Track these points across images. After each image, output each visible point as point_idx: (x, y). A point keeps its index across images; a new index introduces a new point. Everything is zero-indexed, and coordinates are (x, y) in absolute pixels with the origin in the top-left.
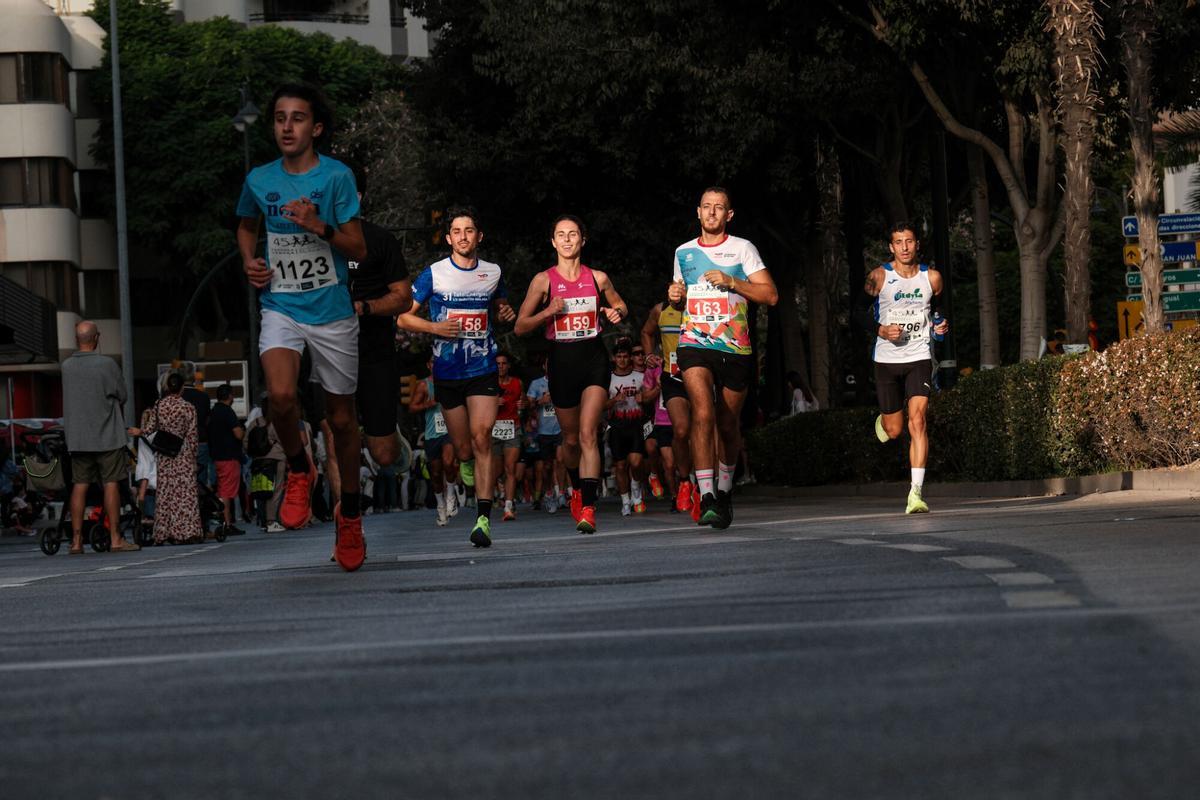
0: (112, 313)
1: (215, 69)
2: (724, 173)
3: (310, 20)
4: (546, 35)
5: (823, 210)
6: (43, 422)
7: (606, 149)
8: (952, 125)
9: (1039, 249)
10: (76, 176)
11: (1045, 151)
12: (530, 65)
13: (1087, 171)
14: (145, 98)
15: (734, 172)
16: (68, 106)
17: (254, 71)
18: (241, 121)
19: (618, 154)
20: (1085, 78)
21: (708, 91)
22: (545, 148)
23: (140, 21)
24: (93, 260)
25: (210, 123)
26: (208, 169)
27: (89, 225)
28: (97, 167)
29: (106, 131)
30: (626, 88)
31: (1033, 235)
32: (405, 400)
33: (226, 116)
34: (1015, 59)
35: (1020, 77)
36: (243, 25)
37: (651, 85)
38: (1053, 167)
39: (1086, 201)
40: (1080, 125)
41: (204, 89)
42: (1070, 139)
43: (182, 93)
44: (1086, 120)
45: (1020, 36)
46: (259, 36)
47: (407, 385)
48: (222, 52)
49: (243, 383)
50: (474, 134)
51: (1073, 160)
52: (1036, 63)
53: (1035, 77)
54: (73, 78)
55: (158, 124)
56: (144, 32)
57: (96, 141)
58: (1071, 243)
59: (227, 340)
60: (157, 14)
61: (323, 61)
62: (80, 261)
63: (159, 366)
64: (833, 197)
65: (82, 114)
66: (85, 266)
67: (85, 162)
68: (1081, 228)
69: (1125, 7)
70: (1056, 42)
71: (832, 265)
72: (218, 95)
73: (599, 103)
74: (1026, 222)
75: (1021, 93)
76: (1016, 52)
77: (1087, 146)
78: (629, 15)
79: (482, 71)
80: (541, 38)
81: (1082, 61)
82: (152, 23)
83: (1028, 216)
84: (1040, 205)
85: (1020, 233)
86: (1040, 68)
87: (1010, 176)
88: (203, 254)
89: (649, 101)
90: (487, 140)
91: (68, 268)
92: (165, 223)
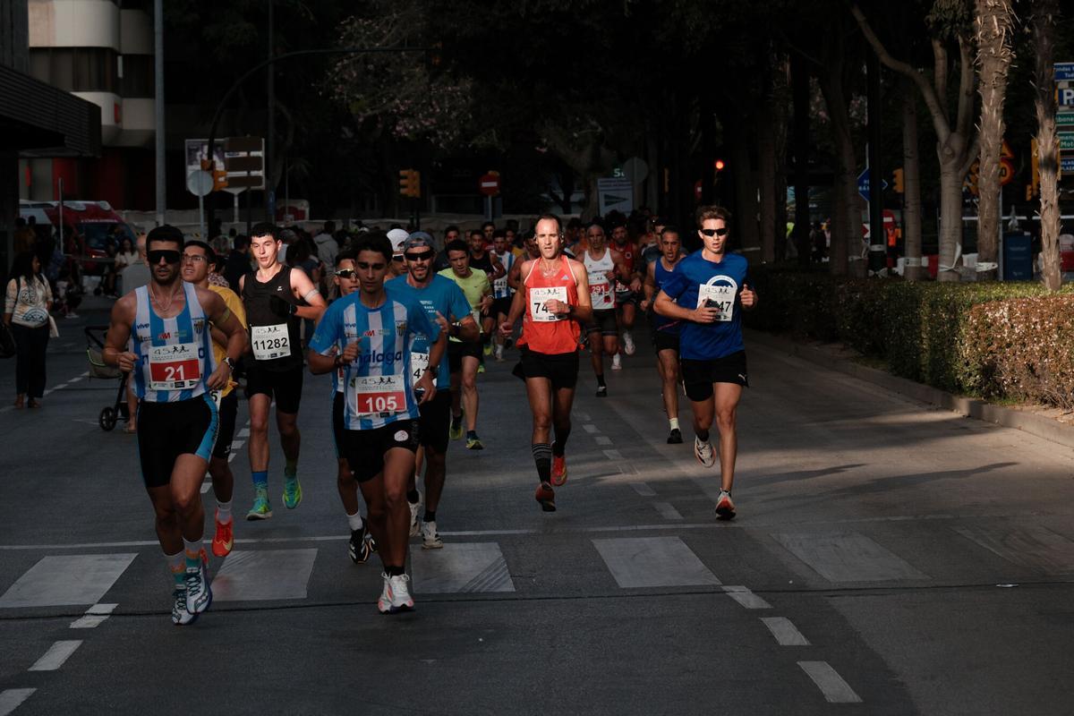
0: (148, 93)
5: (775, 84)
6: (86, 205)
8: (885, 59)
9: (957, 167)
11: (965, 84)
13: (1000, 114)
20: (1001, 35)
24: (131, 46)
27: (128, 15)
31: (953, 154)
32: (403, 191)
34: (941, 9)
35: (945, 25)
38: (971, 99)
39: (999, 140)
40: (994, 75)
42: (986, 86)
44: (1000, 71)
47: (405, 178)
49: (261, 173)
50: (474, 4)
51: (988, 105)
52: (959, 14)
53: (958, 25)
58: (984, 176)
59: (248, 136)
62: (120, 47)
63: (186, 141)
64: (783, 74)
66: (124, 51)
68: (993, 163)
71: (781, 132)
74: (948, 143)
75: (946, 35)
77: (1001, 93)
81: (998, 20)
83: (949, 139)
84: (959, 129)
85: (942, 154)
86: (962, 18)
87: (934, 103)
88: (228, 44)
89: (627, 10)
90: (484, 11)
91: (109, 53)
92: (196, 16)
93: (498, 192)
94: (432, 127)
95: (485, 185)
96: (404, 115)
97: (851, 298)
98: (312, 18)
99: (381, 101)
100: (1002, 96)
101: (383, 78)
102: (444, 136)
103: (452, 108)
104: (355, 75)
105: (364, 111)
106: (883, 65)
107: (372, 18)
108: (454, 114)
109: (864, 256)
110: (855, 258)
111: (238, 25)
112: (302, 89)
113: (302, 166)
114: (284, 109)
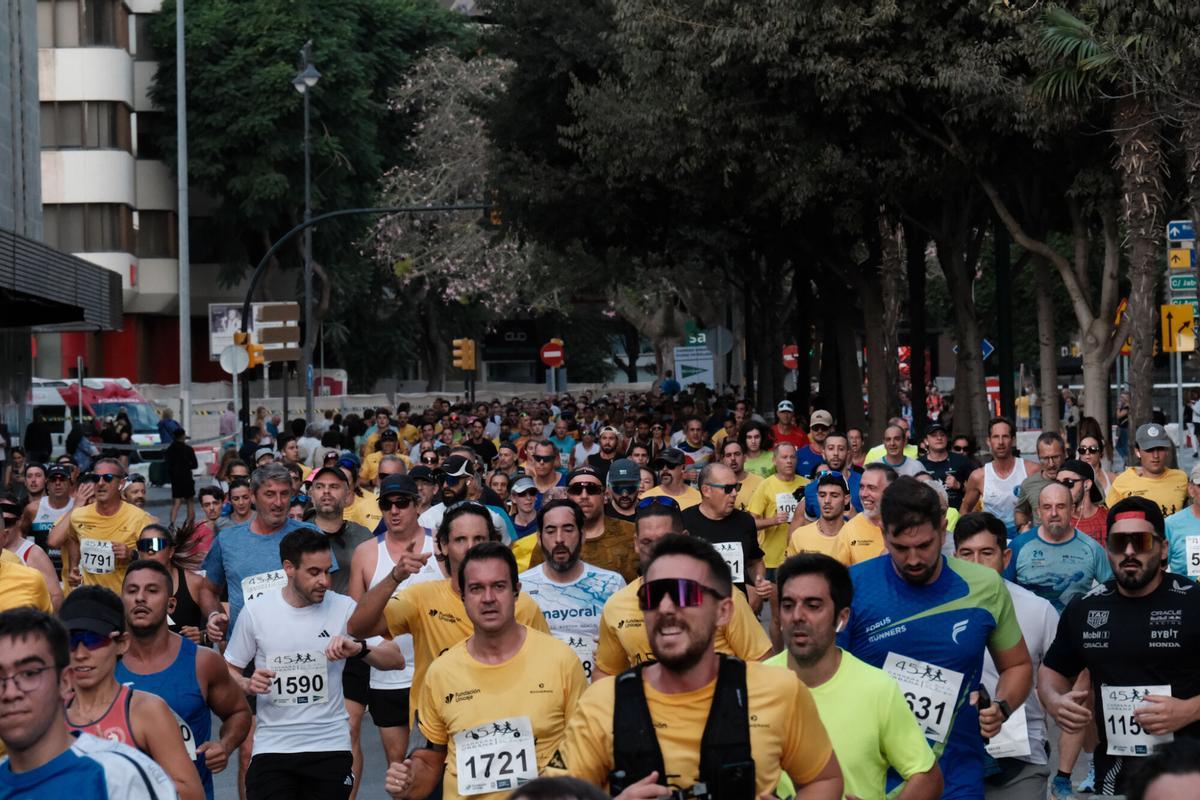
0: (168, 251)
1: (273, 17)
5: (885, 255)
8: (1020, 238)
9: (1102, 358)
10: (134, 117)
11: (1110, 266)
12: (611, 138)
14: (204, 44)
16: (128, 50)
18: (302, 83)
19: (687, 192)
20: (1152, 215)
21: (783, 175)
24: (151, 200)
25: (267, 69)
26: (263, 114)
27: (149, 167)
28: (155, 109)
29: (166, 75)
30: (703, 163)
31: (1097, 344)
32: (456, 363)
33: (283, 63)
34: (1083, 183)
35: (1088, 200)
37: (728, 164)
38: (1117, 283)
39: (1150, 331)
40: (1145, 259)
41: (261, 35)
42: (1135, 271)
43: (239, 38)
44: (1152, 254)
45: (1090, 165)
47: (458, 348)
51: (1138, 291)
52: (1104, 188)
53: (1102, 200)
54: (132, 20)
55: (216, 69)
57: (153, 83)
62: (135, 202)
63: (210, 305)
64: (895, 243)
65: (141, 56)
66: (141, 206)
67: (144, 103)
69: (1194, 173)
70: (1124, 178)
71: (892, 308)
72: (275, 42)
73: (677, 176)
74: (1090, 331)
75: (1089, 215)
76: (1085, 177)
77: (1152, 278)
78: (717, 130)
79: (566, 144)
80: (623, 113)
81: (1149, 198)
83: (1091, 326)
84: (1103, 315)
85: (1084, 343)
87: (1075, 287)
88: (256, 197)
89: (726, 178)
90: (560, 174)
91: (123, 209)
92: (221, 167)
93: (562, 362)
94: (485, 289)
95: (547, 354)
96: (456, 275)
98: (350, 168)
99: (429, 260)
101: (431, 234)
102: (499, 299)
103: (509, 268)
104: (400, 231)
105: (411, 272)
106: (1018, 246)
107: (418, 169)
108: (511, 274)
111: (267, 176)
112: (340, 248)
113: (340, 331)
114: (319, 269)
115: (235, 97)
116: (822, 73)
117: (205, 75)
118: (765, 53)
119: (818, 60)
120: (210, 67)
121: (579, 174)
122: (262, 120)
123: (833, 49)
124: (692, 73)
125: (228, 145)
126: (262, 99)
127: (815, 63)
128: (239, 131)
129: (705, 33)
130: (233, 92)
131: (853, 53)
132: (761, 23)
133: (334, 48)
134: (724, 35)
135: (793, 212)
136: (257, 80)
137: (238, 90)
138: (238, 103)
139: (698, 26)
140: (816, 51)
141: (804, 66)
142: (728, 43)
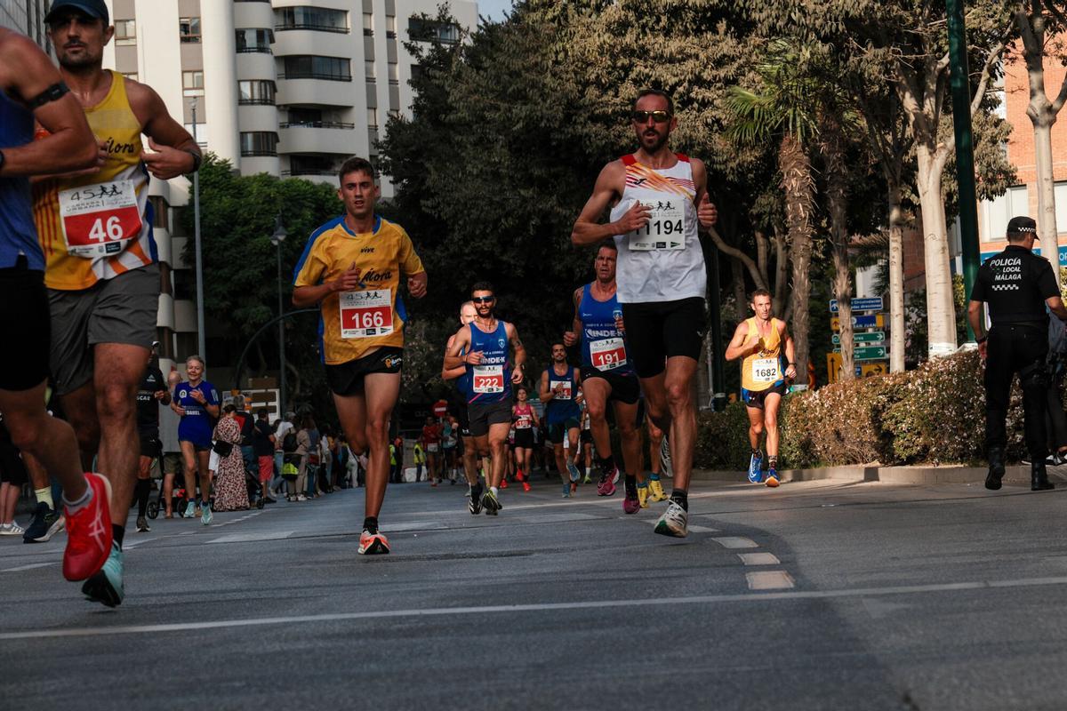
1: (260, 206)
2: (579, 274)
3: (319, 174)
4: (466, 188)
7: (505, 258)
8: (722, 246)
10: (172, 273)
11: (781, 262)
12: (456, 207)
13: (807, 275)
14: (216, 224)
15: (586, 273)
16: (167, 230)
17: (284, 207)
18: (276, 239)
19: (512, 262)
20: (805, 218)
22: (466, 258)
23: (213, 176)
24: (182, 326)
25: (257, 240)
26: (255, 268)
27: (180, 304)
28: (185, 268)
29: (190, 245)
30: (517, 221)
33: (266, 235)
34: (761, 205)
35: (765, 216)
36: (278, 178)
37: (533, 219)
38: (785, 273)
39: (806, 294)
40: (802, 247)
41: (252, 218)
42: (796, 255)
43: (239, 220)
44: (806, 244)
45: (764, 191)
46: (288, 185)
48: (264, 195)
49: (276, 404)
50: (422, 249)
51: (798, 269)
52: (775, 207)
53: (774, 216)
54: (170, 211)
55: (224, 240)
56: (215, 182)
57: (184, 251)
59: (266, 377)
60: (223, 172)
61: (328, 200)
62: (175, 326)
63: (224, 392)
65: (176, 234)
66: (178, 329)
67: (177, 264)
68: (803, 311)
69: (830, 174)
70: (787, 194)
72: (261, 222)
73: (500, 231)
75: (765, 226)
76: (762, 200)
77: (807, 259)
78: (519, 177)
79: (427, 211)
80: (464, 190)
81: (803, 206)
82: (220, 177)
84: (777, 296)
86: (777, 210)
87: (758, 278)
88: (251, 322)
89: (532, 230)
90: (429, 253)
91: (166, 331)
92: (228, 303)
95: (437, 410)
97: (702, 426)
100: (808, 262)
102: (407, 379)
103: (413, 359)
106: (720, 251)
108: (414, 363)
109: (710, 405)
110: (704, 407)
111: (259, 308)
112: (306, 354)
113: (307, 407)
114: (293, 368)
115: (236, 258)
116: (587, 135)
117: (217, 244)
118: (548, 120)
119: (584, 126)
120: (220, 239)
121: (442, 252)
122: (252, 272)
123: (594, 119)
124: (501, 137)
125: (233, 288)
126: (254, 258)
127: (582, 128)
128: (239, 280)
129: (510, 110)
130: (235, 255)
131: (608, 121)
132: (544, 101)
133: (299, 226)
134: (520, 110)
135: (582, 272)
136: (250, 246)
137: (239, 253)
138: (238, 262)
139: (503, 106)
140: (582, 119)
141: (574, 130)
142: (523, 115)
